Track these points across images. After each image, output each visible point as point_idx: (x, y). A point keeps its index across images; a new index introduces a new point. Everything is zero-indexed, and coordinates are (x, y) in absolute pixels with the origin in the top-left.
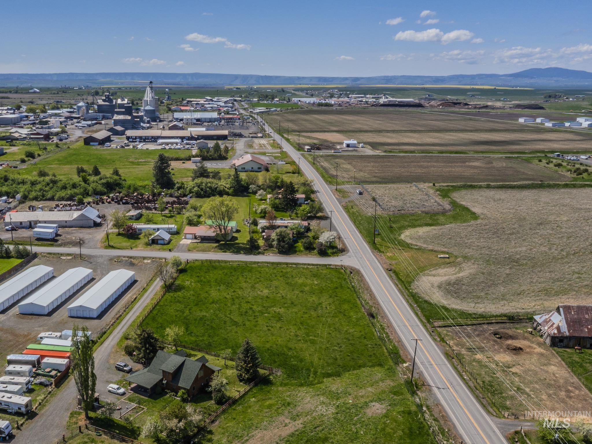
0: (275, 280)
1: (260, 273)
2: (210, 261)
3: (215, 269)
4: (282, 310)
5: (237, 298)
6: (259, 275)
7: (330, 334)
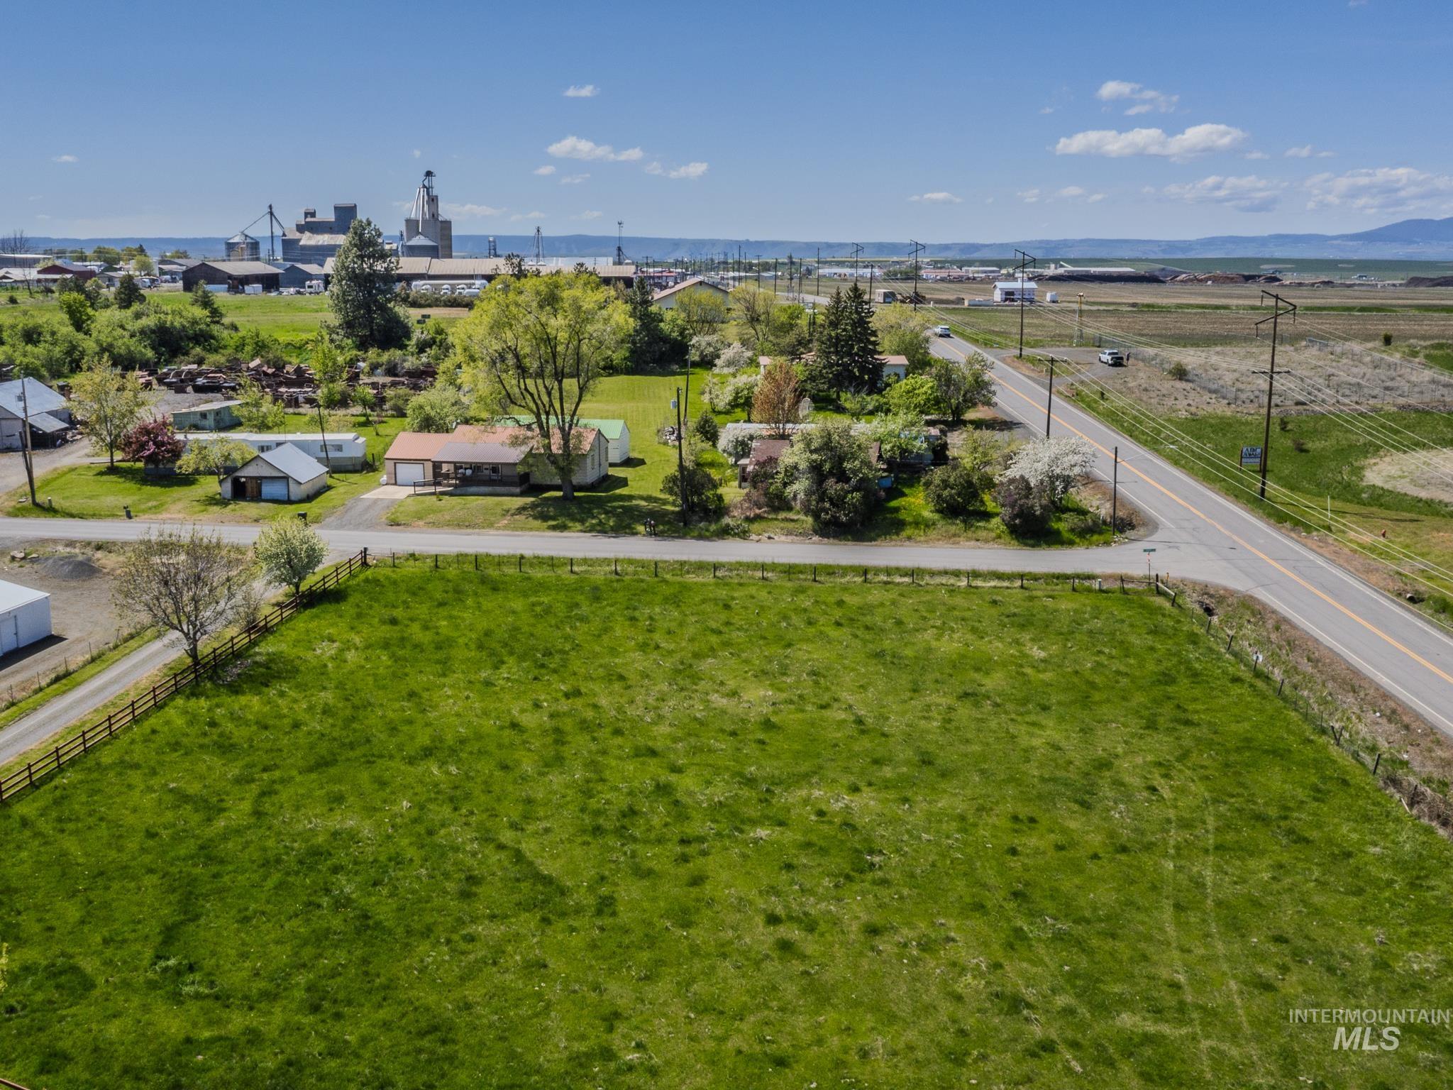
0: (808, 640)
1: (727, 607)
2: (477, 560)
3: (495, 589)
4: (866, 805)
5: (584, 726)
6: (724, 616)
7: (1267, 987)
